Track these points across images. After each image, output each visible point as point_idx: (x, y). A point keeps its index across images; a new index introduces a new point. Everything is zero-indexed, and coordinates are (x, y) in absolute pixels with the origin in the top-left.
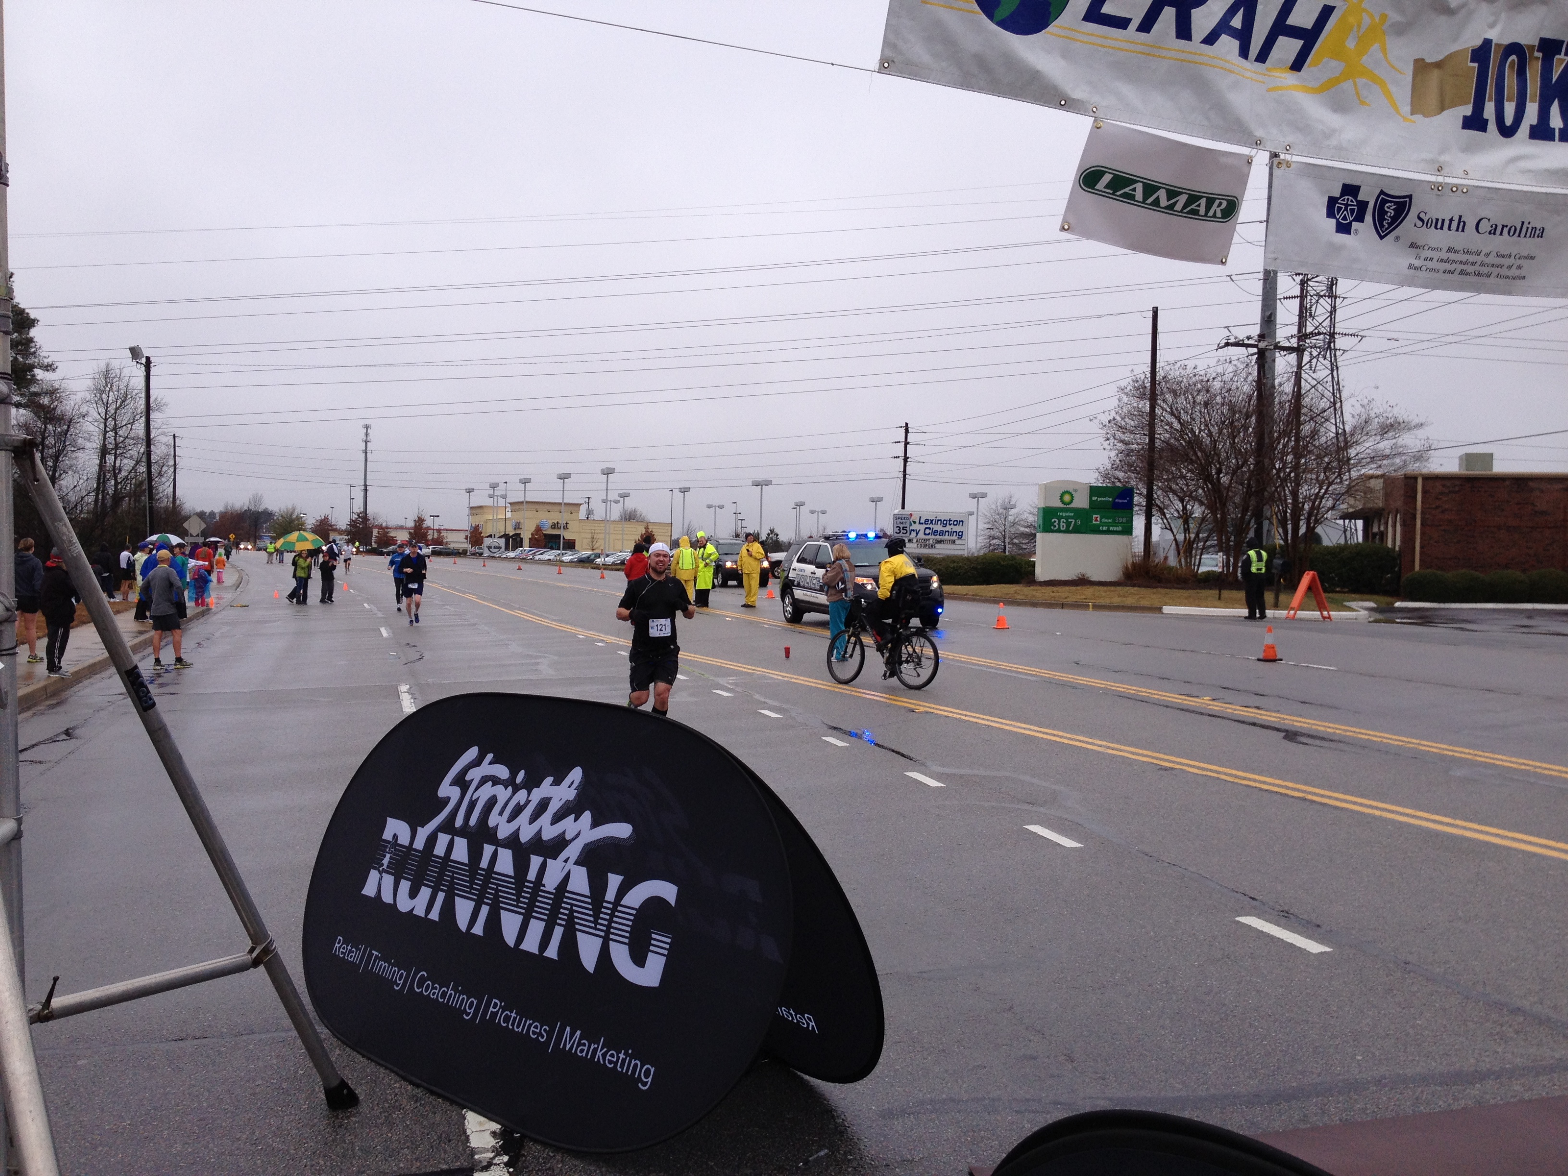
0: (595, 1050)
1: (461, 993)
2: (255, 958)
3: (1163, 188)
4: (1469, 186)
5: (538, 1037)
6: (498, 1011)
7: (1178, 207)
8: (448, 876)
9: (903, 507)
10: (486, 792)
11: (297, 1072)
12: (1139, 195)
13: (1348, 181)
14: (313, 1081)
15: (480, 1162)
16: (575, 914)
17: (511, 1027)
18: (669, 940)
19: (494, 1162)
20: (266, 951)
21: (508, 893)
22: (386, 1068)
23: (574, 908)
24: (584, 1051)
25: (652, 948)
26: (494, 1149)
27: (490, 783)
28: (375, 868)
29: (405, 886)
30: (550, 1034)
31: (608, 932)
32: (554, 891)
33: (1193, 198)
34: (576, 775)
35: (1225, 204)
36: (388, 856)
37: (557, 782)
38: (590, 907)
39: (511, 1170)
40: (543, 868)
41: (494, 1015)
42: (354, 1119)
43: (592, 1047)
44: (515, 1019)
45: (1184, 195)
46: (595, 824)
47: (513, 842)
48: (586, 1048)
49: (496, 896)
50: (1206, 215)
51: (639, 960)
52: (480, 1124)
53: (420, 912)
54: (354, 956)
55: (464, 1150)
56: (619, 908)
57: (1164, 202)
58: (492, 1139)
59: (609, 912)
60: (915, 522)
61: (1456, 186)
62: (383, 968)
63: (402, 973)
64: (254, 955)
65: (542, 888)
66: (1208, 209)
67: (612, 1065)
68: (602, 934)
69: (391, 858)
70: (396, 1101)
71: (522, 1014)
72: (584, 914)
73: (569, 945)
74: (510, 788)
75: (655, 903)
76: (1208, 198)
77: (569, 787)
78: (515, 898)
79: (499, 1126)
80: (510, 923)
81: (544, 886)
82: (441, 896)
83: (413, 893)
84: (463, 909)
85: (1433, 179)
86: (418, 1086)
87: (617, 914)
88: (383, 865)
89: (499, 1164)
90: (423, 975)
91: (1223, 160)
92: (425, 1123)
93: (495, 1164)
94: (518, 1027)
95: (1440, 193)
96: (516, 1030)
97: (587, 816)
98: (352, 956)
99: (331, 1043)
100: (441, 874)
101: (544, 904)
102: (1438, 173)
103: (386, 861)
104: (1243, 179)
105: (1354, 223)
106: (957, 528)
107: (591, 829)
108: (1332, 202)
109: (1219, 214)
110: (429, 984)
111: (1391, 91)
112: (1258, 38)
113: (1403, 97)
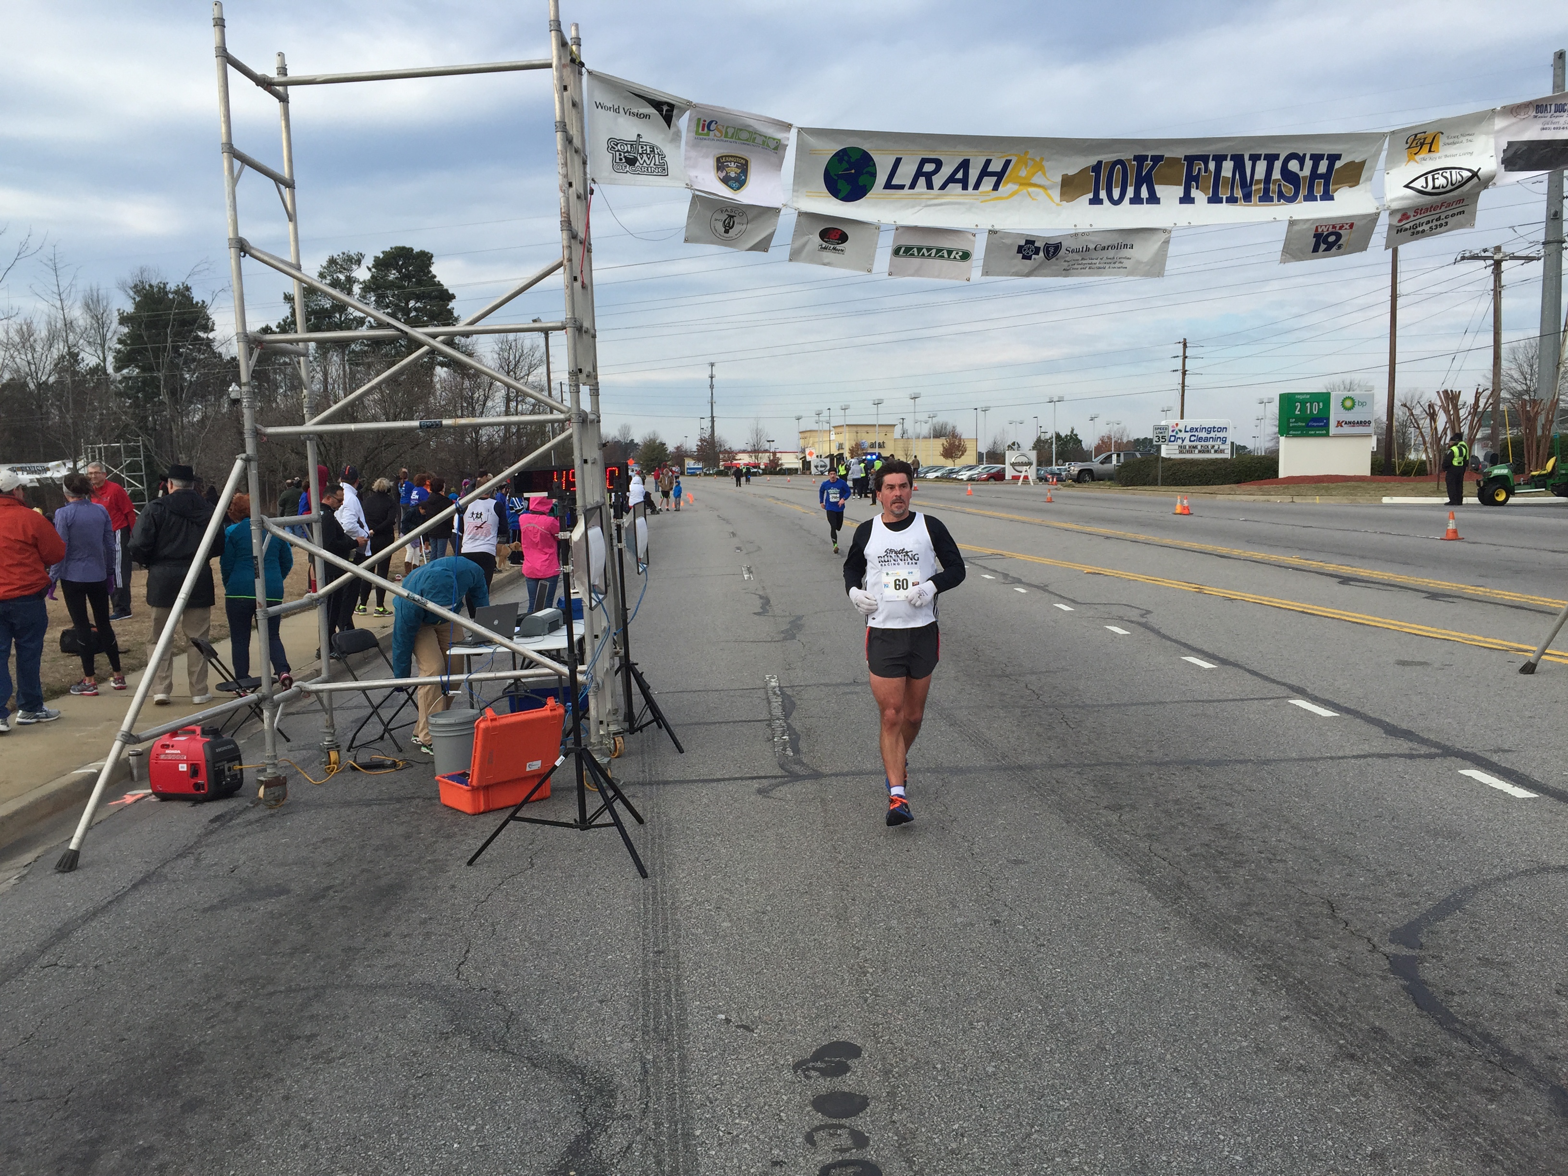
12: (916, 254)
35: (962, 252)
45: (935, 250)
57: (926, 254)
60: (1181, 431)
76: (948, 251)
105: (1032, 256)
106: (1221, 435)
111: (1049, 192)
112: (972, 180)
113: (1056, 194)
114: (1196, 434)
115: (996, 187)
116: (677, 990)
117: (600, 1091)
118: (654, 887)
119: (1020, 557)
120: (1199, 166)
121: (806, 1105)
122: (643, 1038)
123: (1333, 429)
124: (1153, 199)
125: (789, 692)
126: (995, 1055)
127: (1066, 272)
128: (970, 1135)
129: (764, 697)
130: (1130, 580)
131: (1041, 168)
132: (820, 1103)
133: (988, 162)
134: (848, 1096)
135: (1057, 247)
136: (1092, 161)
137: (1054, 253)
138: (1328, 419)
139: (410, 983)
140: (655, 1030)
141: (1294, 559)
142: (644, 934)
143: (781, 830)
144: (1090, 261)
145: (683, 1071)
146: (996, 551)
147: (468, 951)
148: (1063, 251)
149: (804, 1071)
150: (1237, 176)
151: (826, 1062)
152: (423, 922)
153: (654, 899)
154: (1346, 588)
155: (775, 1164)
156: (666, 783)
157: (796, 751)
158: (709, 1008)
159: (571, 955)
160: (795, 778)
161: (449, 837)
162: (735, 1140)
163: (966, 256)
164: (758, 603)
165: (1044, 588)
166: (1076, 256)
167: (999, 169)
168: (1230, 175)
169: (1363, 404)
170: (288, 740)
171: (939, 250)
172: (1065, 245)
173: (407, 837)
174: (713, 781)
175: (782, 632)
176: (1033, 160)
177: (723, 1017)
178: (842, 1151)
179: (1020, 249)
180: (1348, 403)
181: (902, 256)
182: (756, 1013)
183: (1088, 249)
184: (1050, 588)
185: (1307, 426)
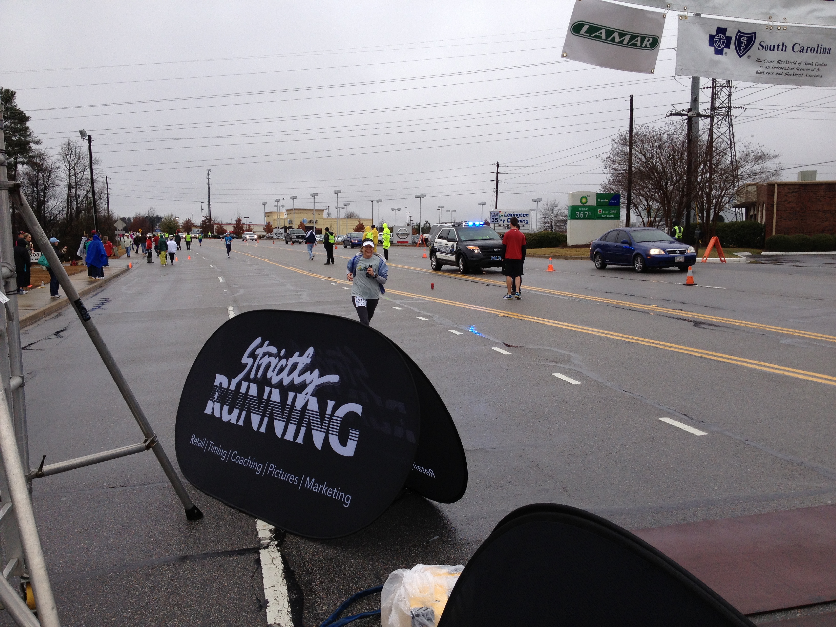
0: (322, 488)
1: (254, 461)
2: (147, 445)
3: (617, 32)
4: (787, 26)
5: (293, 483)
6: (273, 470)
7: (625, 42)
8: (247, 403)
9: (496, 208)
10: (266, 360)
11: (172, 502)
12: (604, 36)
13: (719, 26)
14: (180, 507)
15: (264, 544)
16: (311, 421)
17: (279, 478)
18: (358, 433)
19: (270, 544)
20: (153, 441)
21: (278, 411)
22: (217, 500)
23: (311, 418)
24: (316, 489)
25: (350, 437)
26: (270, 538)
27: (268, 356)
28: (211, 400)
29: (226, 408)
30: (299, 481)
31: (328, 430)
32: (301, 410)
33: (633, 37)
34: (311, 351)
35: (651, 40)
36: (217, 393)
37: (301, 355)
38: (319, 417)
39: (279, 548)
40: (295, 398)
41: (271, 472)
42: (200, 525)
43: (320, 487)
44: (282, 474)
45: (628, 35)
46: (321, 375)
47: (280, 385)
48: (317, 487)
49: (272, 413)
50: (641, 46)
51: (343, 443)
52: (264, 526)
53: (234, 421)
54: (201, 444)
55: (255, 539)
56: (333, 418)
57: (617, 40)
58: (270, 533)
59: (328, 419)
60: (502, 216)
61: (780, 26)
62: (215, 450)
63: (225, 452)
64: (147, 443)
65: (294, 408)
66: (642, 43)
67: (330, 496)
68: (325, 431)
69: (219, 394)
70: (222, 515)
71: (285, 471)
72: (316, 421)
73: (309, 437)
74: (278, 358)
75: (351, 415)
76: (641, 37)
77: (307, 357)
78: (281, 413)
79: (274, 527)
80: (279, 426)
81: (295, 407)
82: (244, 413)
83: (230, 412)
84: (255, 419)
85: (767, 23)
86: (233, 508)
87: (332, 420)
88: (214, 398)
89: (272, 546)
90: (236, 453)
91: (649, 15)
92: (236, 526)
93: (271, 546)
94: (283, 478)
95: (771, 31)
96: (283, 479)
97: (316, 372)
98: (200, 444)
99: (190, 488)
100: (244, 402)
101: (296, 416)
102: (769, 20)
103: (216, 396)
104: (661, 26)
105: (724, 49)
106: (525, 218)
107: (319, 378)
108: (712, 38)
109: (648, 46)
110: (238, 457)
135: (752, 38)
137: (747, 46)
148: (756, 44)
163: (653, 44)
172: (759, 37)
181: (582, 37)
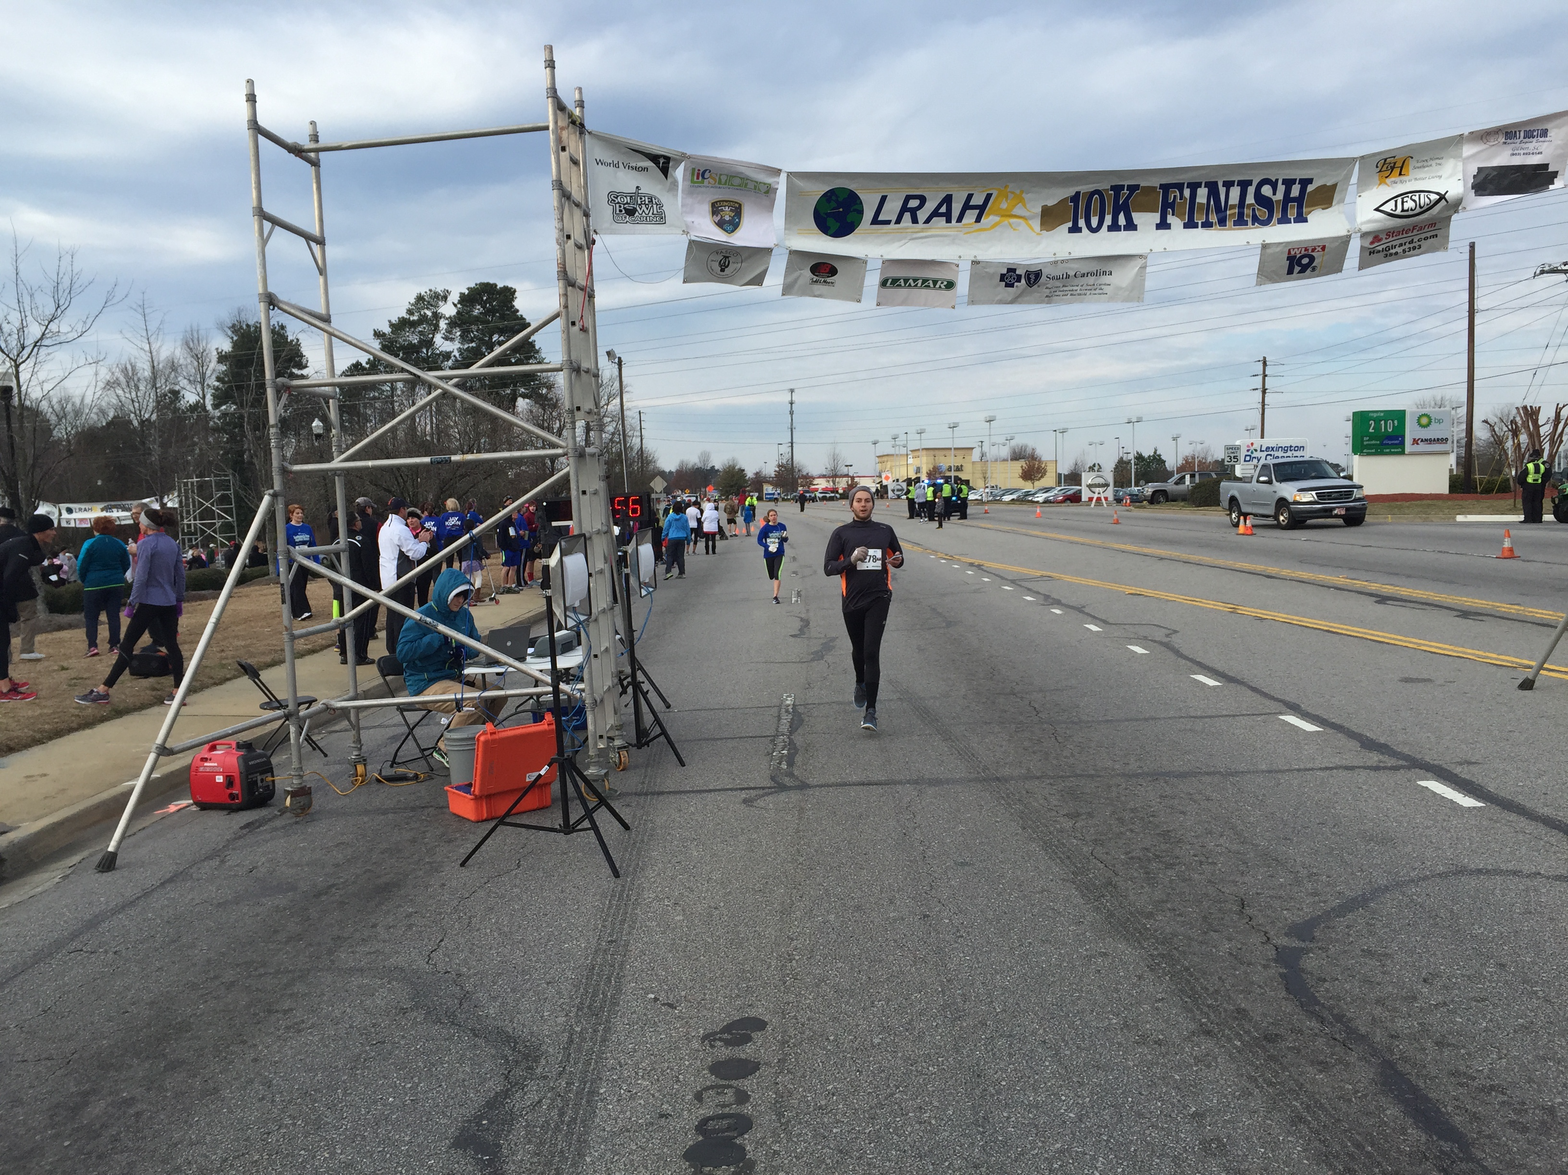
7: (919, 285)
9: (1262, 437)
12: (903, 284)
35: (946, 282)
45: (920, 280)
57: (913, 284)
60: (1256, 450)
105: (1014, 284)
106: (1298, 454)
109: (943, 287)
111: (1030, 222)
112: (955, 213)
113: (1036, 224)
114: (1272, 453)
115: (978, 220)
116: (618, 974)
117: (526, 1057)
118: (623, 886)
119: (1068, 578)
120: (1174, 193)
121: (704, 1069)
122: (577, 1013)
123: (1408, 447)
124: (1131, 226)
125: (801, 710)
126: (885, 1029)
127: (1049, 299)
128: (840, 1095)
129: (777, 714)
130: (1168, 601)
131: (1021, 200)
132: (716, 1068)
133: (970, 196)
134: (746, 1062)
135: (1038, 275)
136: (1071, 192)
137: (1035, 280)
138: (1403, 437)
139: (384, 967)
140: (589, 1007)
141: (1340, 580)
142: (603, 926)
143: (755, 836)
144: (1071, 288)
145: (604, 1040)
146: (1045, 573)
147: (442, 941)
148: (1044, 278)
149: (710, 1041)
150: (1212, 202)
151: (732, 1034)
152: (409, 915)
153: (621, 895)
154: (1381, 608)
155: (662, 1116)
156: (662, 793)
157: (791, 764)
158: (642, 989)
159: (532, 944)
160: (782, 788)
161: (450, 841)
162: (632, 1098)
163: (950, 285)
164: (798, 624)
165: (1080, 610)
166: (1058, 283)
167: (980, 202)
168: (1205, 201)
169: (1439, 421)
170: (326, 755)
171: (925, 281)
172: (1045, 272)
173: (413, 841)
174: (706, 791)
175: (812, 653)
176: (1012, 193)
177: (652, 996)
178: (724, 1106)
179: (1003, 277)
180: (1424, 421)
181: (889, 287)
182: (683, 993)
183: (1068, 277)
184: (1086, 610)
185: (1382, 444)
